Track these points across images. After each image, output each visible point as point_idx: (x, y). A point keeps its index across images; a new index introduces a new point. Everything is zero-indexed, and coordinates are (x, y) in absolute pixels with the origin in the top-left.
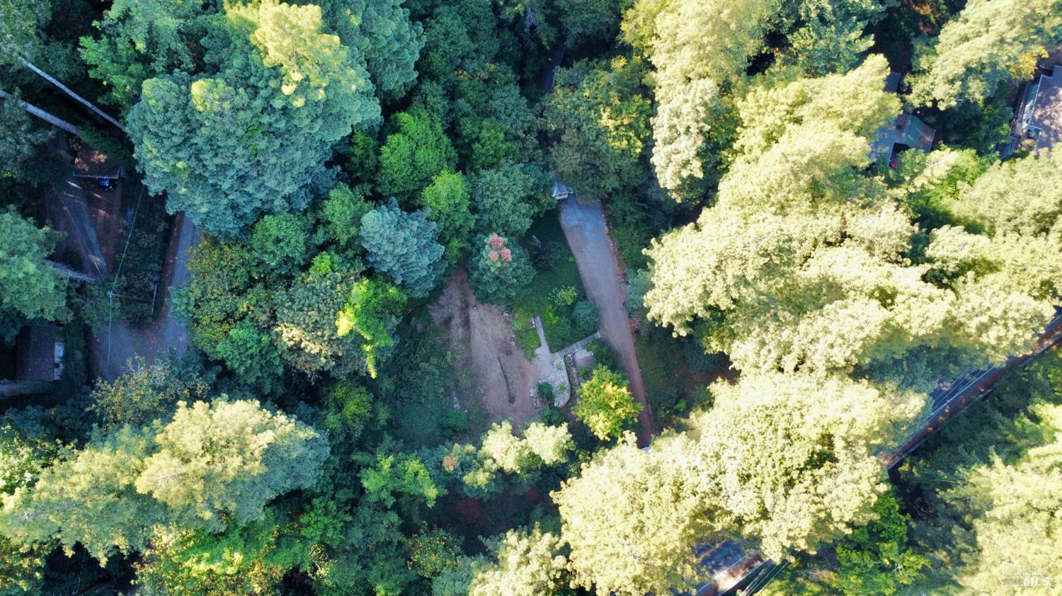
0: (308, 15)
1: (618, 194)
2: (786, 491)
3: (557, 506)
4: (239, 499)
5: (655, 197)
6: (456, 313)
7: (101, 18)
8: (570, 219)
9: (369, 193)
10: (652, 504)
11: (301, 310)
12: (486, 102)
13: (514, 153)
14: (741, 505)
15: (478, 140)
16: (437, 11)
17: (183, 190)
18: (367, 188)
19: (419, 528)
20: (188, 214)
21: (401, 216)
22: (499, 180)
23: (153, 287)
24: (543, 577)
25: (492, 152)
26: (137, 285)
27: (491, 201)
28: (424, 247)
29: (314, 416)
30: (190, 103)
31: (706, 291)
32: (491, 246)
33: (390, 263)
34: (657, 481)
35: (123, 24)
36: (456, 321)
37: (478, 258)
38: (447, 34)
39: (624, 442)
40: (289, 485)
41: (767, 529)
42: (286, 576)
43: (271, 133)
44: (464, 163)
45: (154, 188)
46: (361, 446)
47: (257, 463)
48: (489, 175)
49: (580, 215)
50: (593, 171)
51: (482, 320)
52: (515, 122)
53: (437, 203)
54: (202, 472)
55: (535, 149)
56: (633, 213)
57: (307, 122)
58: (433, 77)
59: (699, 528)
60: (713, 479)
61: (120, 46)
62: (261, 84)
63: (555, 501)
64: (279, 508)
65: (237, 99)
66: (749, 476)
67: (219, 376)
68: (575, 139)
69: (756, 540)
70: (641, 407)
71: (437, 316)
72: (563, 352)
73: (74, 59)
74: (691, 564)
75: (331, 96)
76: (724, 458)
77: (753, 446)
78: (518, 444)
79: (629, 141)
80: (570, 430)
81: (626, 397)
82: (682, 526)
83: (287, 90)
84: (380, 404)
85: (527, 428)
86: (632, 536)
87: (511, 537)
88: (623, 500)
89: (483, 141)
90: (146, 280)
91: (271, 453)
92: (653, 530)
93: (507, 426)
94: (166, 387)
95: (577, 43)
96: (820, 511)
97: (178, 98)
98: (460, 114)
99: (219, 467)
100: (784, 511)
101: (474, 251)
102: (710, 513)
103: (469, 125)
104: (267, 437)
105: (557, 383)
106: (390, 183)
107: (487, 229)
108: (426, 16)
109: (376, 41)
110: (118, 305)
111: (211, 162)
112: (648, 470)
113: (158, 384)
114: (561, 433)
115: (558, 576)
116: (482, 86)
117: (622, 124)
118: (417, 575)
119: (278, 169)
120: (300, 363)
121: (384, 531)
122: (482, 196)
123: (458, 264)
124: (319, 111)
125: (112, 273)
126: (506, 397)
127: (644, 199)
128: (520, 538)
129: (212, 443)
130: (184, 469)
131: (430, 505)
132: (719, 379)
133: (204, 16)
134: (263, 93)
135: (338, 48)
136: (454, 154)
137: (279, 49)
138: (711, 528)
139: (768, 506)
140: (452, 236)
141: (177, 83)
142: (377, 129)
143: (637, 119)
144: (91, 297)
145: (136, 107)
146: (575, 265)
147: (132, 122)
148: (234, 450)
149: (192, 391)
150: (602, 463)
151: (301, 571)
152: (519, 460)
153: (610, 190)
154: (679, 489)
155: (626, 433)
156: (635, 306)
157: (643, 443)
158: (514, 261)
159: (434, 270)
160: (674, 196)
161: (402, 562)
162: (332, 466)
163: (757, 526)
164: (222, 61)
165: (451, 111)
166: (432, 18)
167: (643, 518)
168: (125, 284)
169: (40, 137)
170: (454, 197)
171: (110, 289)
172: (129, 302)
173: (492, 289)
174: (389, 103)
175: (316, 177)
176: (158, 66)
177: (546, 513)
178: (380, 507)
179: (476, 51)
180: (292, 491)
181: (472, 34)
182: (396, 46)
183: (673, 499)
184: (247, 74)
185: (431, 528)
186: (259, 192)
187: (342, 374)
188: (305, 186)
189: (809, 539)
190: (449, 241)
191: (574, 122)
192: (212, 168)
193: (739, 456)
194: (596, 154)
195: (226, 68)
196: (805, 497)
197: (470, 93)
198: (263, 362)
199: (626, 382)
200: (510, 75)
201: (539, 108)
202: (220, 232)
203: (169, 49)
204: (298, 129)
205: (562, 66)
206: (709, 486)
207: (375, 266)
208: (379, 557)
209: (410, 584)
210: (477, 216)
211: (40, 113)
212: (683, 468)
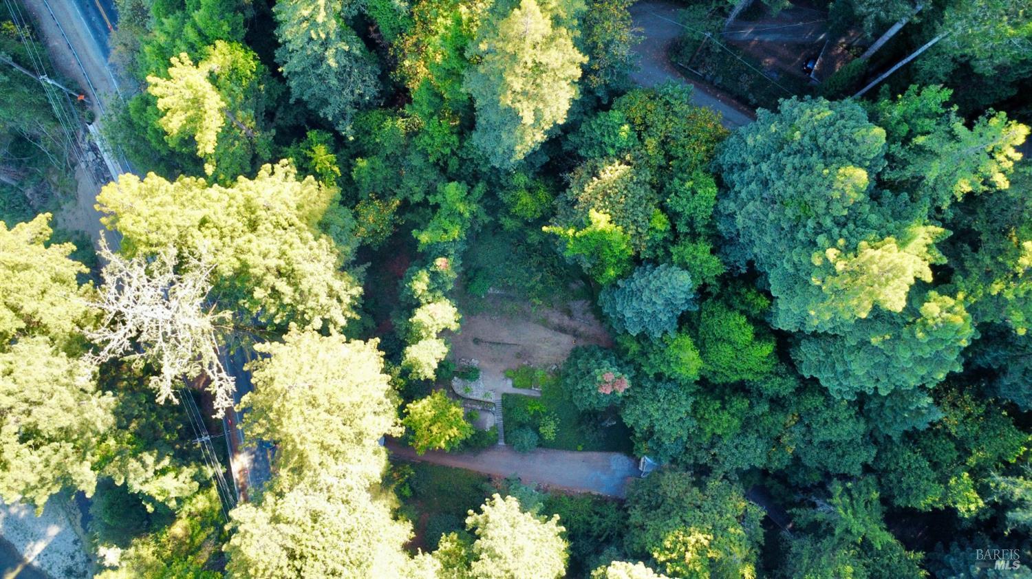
0: (896, 299)
1: (623, 518)
2: (287, 549)
3: (366, 341)
4: (486, 77)
5: (607, 551)
6: (574, 324)
7: (959, 113)
8: (618, 462)
9: (708, 289)
10: (329, 423)
11: (626, 188)
12: (757, 431)
13: (699, 437)
14: (293, 502)
15: (723, 408)
16: (862, 421)
17: (773, 129)
18: (715, 289)
19: (400, 217)
20: (751, 124)
21: (678, 309)
22: (679, 412)
23: (701, 72)
24: (311, 303)
25: (707, 416)
26: (707, 60)
27: (662, 396)
28: (642, 318)
29: (532, 165)
30: (850, 163)
31: (496, 556)
32: (619, 378)
33: (638, 281)
34: (348, 437)
35: (946, 132)
36: (566, 321)
37: (614, 362)
38: (836, 420)
39: (396, 424)
40: (481, 121)
41: (262, 516)
42: (407, 90)
43: (797, 224)
44: (705, 386)
45: (785, 104)
46: (490, 194)
47: (509, 103)
48: (686, 405)
49: (618, 474)
50: (654, 503)
51: (558, 344)
52: (728, 449)
53: (677, 346)
54: (520, 55)
55: (696, 458)
56: (600, 524)
57: (795, 259)
58: (799, 391)
59: (289, 455)
60: (328, 488)
61: (927, 121)
62: (845, 232)
63: (371, 340)
64: (465, 107)
65: (840, 206)
66: (315, 521)
67: (599, 99)
68: (690, 500)
69: (258, 502)
70: (420, 453)
71: (578, 306)
72: (499, 405)
73: (931, 78)
74: (264, 434)
75: (811, 289)
76: (342, 507)
77: (339, 537)
78: (434, 330)
79: (668, 549)
80: (427, 381)
81: (435, 443)
82: (298, 440)
83: (831, 253)
84: (520, 225)
85: (445, 344)
86: (310, 393)
87: (358, 291)
88: (344, 399)
89: (720, 412)
90: (710, 69)
91: (513, 117)
92: (306, 413)
93: (454, 327)
94: (607, 52)
95: (783, 540)
96: (256, 571)
97: (859, 155)
98: (755, 402)
99: (518, 70)
100: (270, 538)
101: (621, 362)
102: (298, 470)
103: (739, 406)
104: (528, 118)
105: (474, 388)
106: (712, 313)
107: (637, 381)
108: (861, 408)
109: (851, 351)
110: (696, 37)
111: (790, 162)
112: (361, 433)
113: (612, 46)
114: (428, 371)
115: (306, 316)
116: (775, 433)
117: (687, 550)
118: (362, 198)
119: (762, 217)
120: (581, 171)
121: (411, 184)
122: (670, 390)
123: (617, 343)
124: (802, 274)
125: (727, 42)
126: (481, 336)
127: (608, 541)
128: (352, 297)
129: (542, 72)
130: (528, 41)
131: (415, 233)
132: (413, 535)
133: (929, 205)
134: (836, 230)
135: (855, 313)
136: (719, 380)
137: (871, 260)
138: (285, 466)
139: (282, 526)
140: (643, 347)
141: (874, 159)
142: (767, 319)
143: (686, 566)
144: (712, 18)
145: (865, 115)
146: (572, 448)
147: (853, 107)
148: (528, 88)
149: (595, 72)
150: (387, 396)
151: (407, 105)
152: (420, 324)
153: (629, 512)
154: (331, 453)
155: (403, 429)
156: (512, 487)
157: (388, 440)
158: (598, 394)
159: (619, 319)
160: (600, 571)
161: (379, 190)
162: (482, 163)
163: (269, 509)
164: (880, 205)
165: (761, 395)
166: (857, 413)
167: (321, 409)
168: (712, 50)
169: (869, 24)
170: (677, 363)
171: (712, 36)
172: (696, 48)
173: (581, 364)
174: (789, 340)
175: (743, 247)
176: (895, 148)
177: (365, 329)
178: (431, 190)
179: (810, 442)
180: (475, 123)
181: (828, 445)
182: (839, 368)
183: (325, 444)
184: (859, 223)
185: (396, 226)
186: (748, 192)
187: (558, 203)
188: (738, 235)
189: (236, 549)
190: (639, 342)
191: (706, 506)
192: (784, 160)
193: (336, 520)
194: (668, 514)
195: (872, 207)
196: (275, 564)
197: (771, 419)
198: (595, 142)
199: (448, 450)
200: (776, 465)
201: (733, 478)
202: (725, 146)
203: (909, 163)
204: (791, 248)
205: (765, 517)
206: (322, 482)
207: (641, 268)
208: (390, 173)
209: (357, 190)
210: (651, 376)
211: (892, 32)
212: (348, 466)
